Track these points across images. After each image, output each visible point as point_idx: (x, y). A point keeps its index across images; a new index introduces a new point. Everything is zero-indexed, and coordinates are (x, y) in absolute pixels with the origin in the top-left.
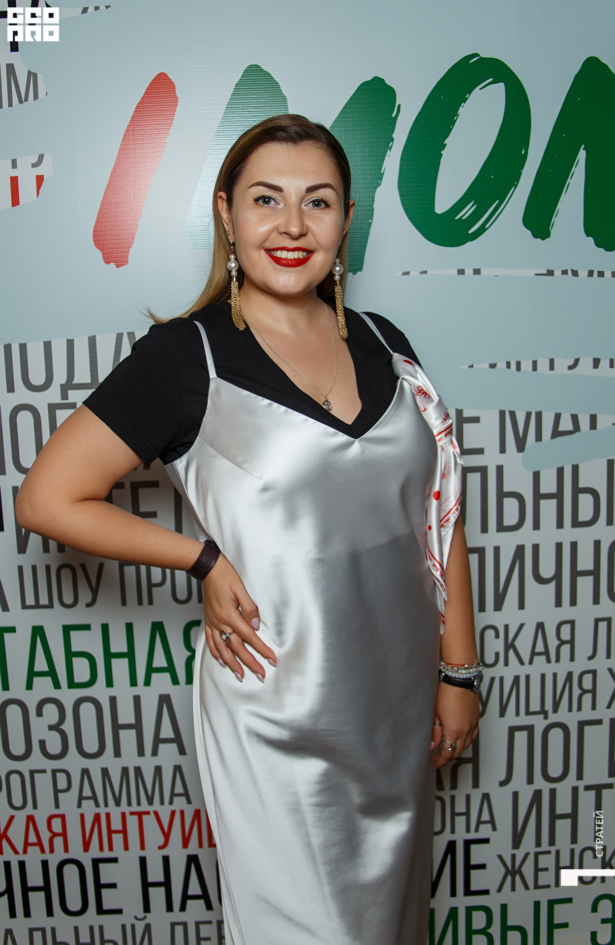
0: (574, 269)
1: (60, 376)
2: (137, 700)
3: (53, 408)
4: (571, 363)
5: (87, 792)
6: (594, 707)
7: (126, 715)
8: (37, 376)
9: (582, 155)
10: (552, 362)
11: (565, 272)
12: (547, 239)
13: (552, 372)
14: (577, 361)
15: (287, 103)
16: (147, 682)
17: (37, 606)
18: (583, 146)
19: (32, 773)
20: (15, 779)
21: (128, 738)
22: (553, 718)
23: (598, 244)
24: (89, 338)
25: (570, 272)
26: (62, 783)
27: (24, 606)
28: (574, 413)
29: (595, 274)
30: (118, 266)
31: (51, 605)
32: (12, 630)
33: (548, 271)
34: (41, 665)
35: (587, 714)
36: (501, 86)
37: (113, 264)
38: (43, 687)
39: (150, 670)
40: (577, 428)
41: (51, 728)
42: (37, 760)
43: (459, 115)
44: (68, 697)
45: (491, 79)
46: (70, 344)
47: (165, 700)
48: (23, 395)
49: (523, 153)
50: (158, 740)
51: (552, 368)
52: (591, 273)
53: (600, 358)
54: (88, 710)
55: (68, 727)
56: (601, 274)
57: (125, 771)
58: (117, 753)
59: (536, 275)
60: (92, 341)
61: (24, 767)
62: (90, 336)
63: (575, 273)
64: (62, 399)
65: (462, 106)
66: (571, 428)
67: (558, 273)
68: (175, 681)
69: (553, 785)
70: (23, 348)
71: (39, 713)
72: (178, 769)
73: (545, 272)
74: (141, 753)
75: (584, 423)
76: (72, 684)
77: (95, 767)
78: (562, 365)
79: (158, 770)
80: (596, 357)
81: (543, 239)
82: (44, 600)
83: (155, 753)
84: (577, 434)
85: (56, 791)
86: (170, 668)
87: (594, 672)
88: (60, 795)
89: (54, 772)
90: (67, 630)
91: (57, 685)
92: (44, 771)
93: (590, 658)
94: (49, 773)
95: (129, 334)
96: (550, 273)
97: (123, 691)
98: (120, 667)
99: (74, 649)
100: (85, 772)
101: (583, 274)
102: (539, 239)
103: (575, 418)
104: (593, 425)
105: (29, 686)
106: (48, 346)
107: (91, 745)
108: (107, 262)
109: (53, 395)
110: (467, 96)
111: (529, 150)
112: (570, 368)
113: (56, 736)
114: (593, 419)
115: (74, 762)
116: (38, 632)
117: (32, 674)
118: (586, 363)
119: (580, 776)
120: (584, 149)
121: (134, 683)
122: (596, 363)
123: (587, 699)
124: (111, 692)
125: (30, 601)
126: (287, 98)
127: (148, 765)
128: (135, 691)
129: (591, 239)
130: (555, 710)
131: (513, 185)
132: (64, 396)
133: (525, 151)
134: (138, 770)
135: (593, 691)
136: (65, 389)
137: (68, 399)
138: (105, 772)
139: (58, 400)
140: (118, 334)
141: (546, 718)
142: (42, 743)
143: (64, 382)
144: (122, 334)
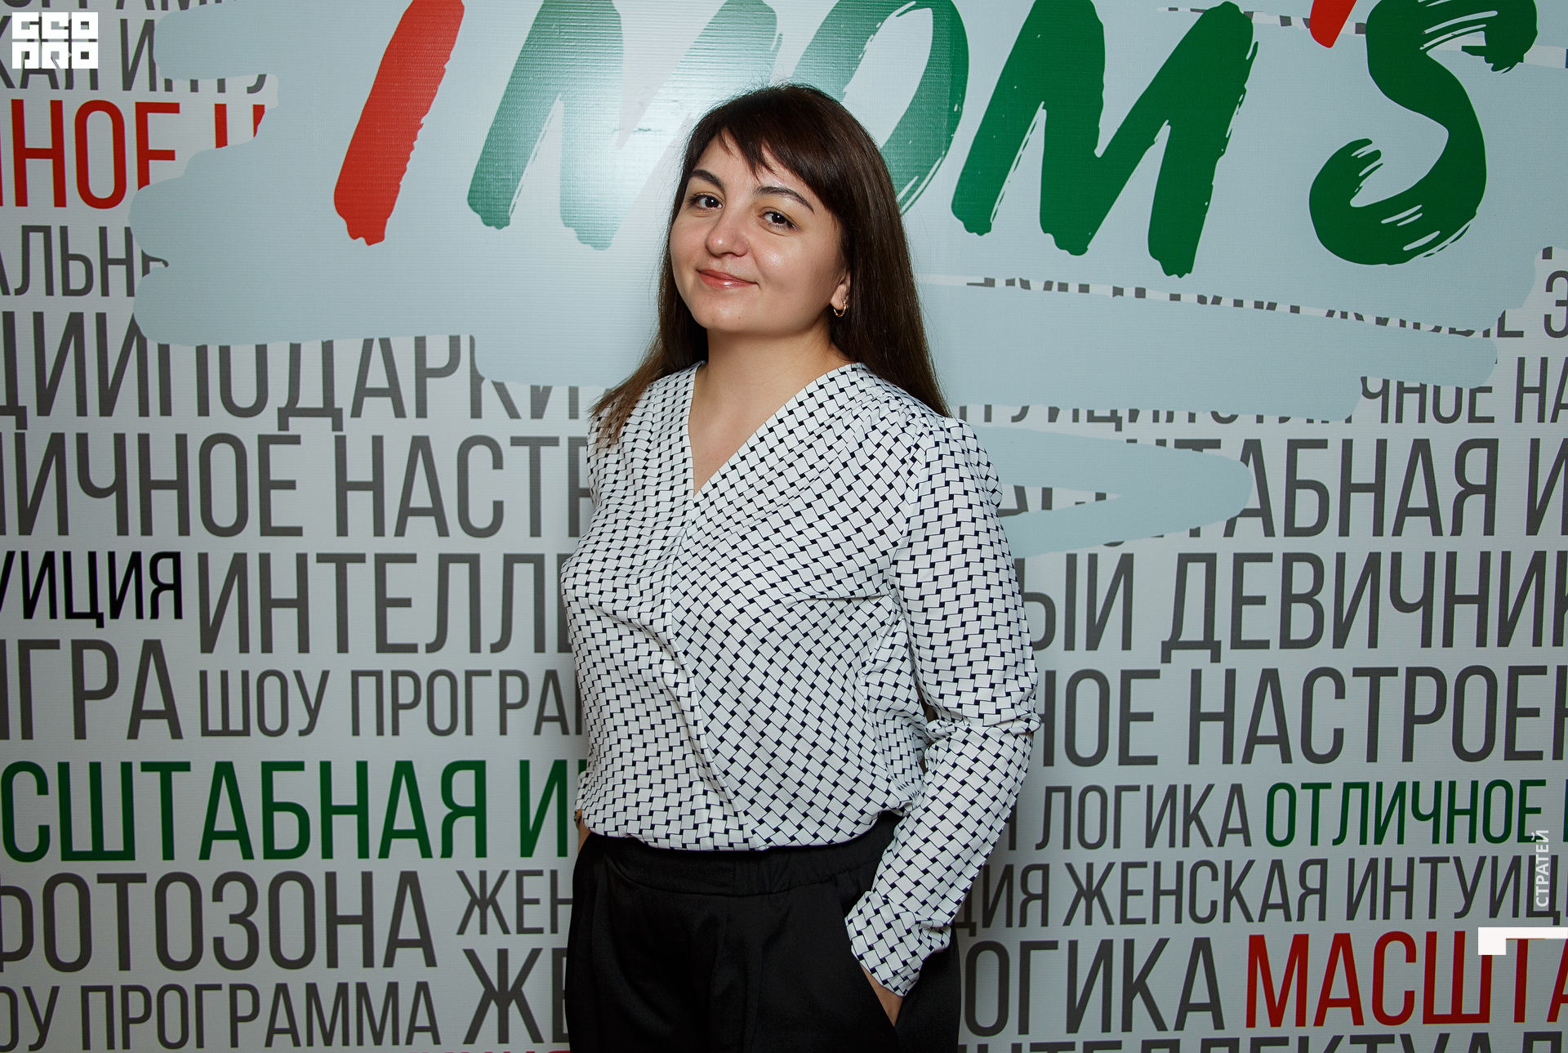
0: (1025, 279)
1: (278, 396)
2: (367, 878)
3: (265, 442)
4: (1017, 412)
5: (282, 1022)
6: (1045, 923)
7: (349, 902)
8: (244, 395)
9: (1041, 115)
10: (988, 409)
11: (1010, 283)
12: (986, 234)
13: (988, 424)
14: (1025, 411)
15: (620, 24)
16: (384, 853)
17: (226, 731)
18: (1043, 103)
19: (200, 989)
20: (173, 998)
21: (350, 938)
22: (983, 935)
23: (1060, 245)
24: (323, 343)
25: (1018, 283)
26: (244, 1008)
27: (206, 732)
28: (1019, 484)
29: (1055, 287)
30: (369, 243)
31: (246, 732)
32: (185, 767)
33: (986, 279)
34: (225, 820)
35: (1034, 931)
36: (927, 14)
37: (361, 240)
38: (227, 855)
39: (390, 833)
40: (1022, 506)
41: (234, 919)
42: (208, 969)
43: (866, 53)
44: (263, 871)
45: (914, 3)
46: (295, 350)
47: (409, 880)
48: (221, 420)
49: (955, 109)
50: (395, 943)
51: (988, 418)
52: (1048, 286)
53: (1058, 407)
54: (291, 893)
55: (260, 918)
56: (1063, 287)
57: (342, 989)
58: (332, 962)
59: (969, 284)
60: (328, 348)
61: (188, 980)
62: (325, 341)
63: (1025, 285)
64: (279, 430)
65: (869, 40)
66: (1015, 506)
67: (1000, 283)
68: (426, 852)
69: (983, 1040)
70: (225, 352)
71: (217, 896)
72: (422, 988)
73: (983, 281)
74: (368, 961)
75: (1034, 499)
76: (271, 853)
77: (296, 982)
78: (1003, 414)
79: (393, 989)
80: (1053, 405)
81: (981, 234)
82: (236, 723)
83: (389, 962)
84: (1023, 514)
85: (235, 1020)
86: (420, 833)
87: (1045, 869)
88: (240, 1025)
89: (234, 989)
90: (268, 769)
91: (247, 854)
92: (218, 987)
93: (1040, 846)
94: (226, 990)
95: (381, 340)
96: (989, 283)
97: (347, 864)
98: (345, 828)
99: (278, 797)
100: (282, 990)
101: (1037, 286)
102: (975, 234)
103: (1020, 492)
104: (1047, 503)
105: (205, 854)
106: (261, 352)
107: (293, 947)
108: (354, 236)
109: (267, 422)
110: (878, 26)
111: (964, 106)
112: (1015, 419)
113: (240, 931)
114: (1047, 495)
115: (265, 974)
116: (224, 771)
117: (210, 835)
118: (1037, 414)
119: (1024, 1028)
120: (1043, 108)
121: (363, 853)
122: (1053, 414)
123: (1035, 907)
124: (329, 865)
125: (215, 723)
126: (621, 15)
127: (377, 981)
128: (365, 865)
129: (1050, 237)
130: (987, 923)
131: (940, 155)
132: (283, 425)
133: (958, 109)
134: (362, 989)
135: (1044, 897)
136: (284, 415)
137: (287, 430)
138: (312, 990)
139: (273, 429)
140: (365, 340)
141: (973, 933)
142: (219, 943)
143: (283, 404)
144: (372, 340)
